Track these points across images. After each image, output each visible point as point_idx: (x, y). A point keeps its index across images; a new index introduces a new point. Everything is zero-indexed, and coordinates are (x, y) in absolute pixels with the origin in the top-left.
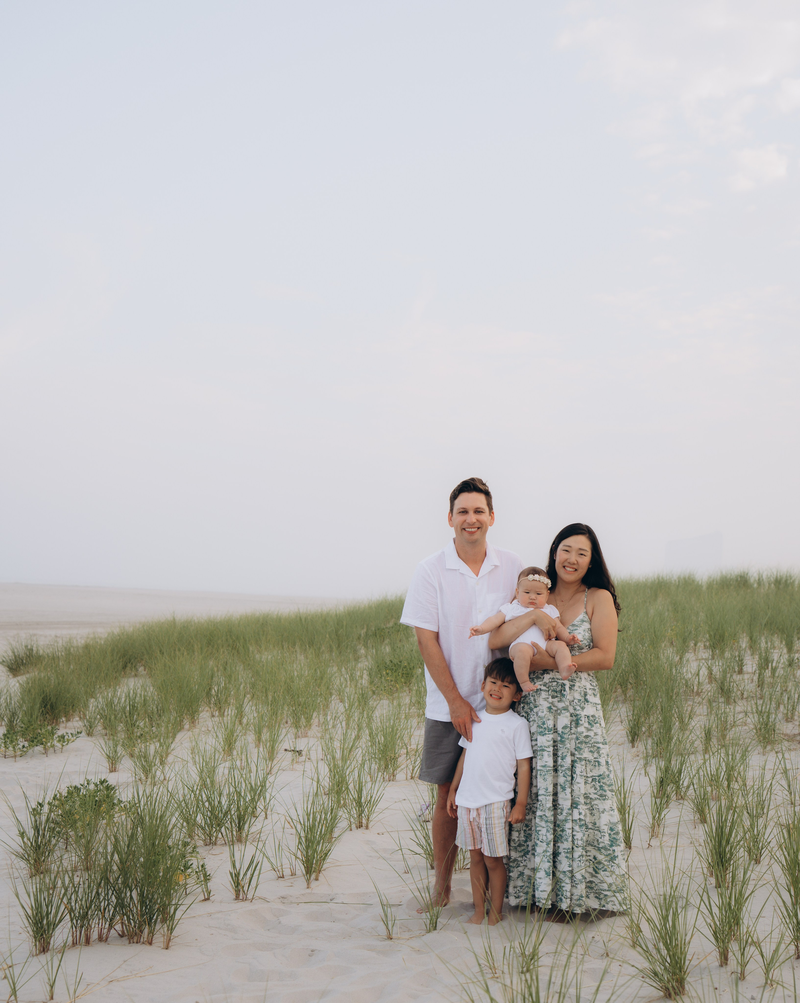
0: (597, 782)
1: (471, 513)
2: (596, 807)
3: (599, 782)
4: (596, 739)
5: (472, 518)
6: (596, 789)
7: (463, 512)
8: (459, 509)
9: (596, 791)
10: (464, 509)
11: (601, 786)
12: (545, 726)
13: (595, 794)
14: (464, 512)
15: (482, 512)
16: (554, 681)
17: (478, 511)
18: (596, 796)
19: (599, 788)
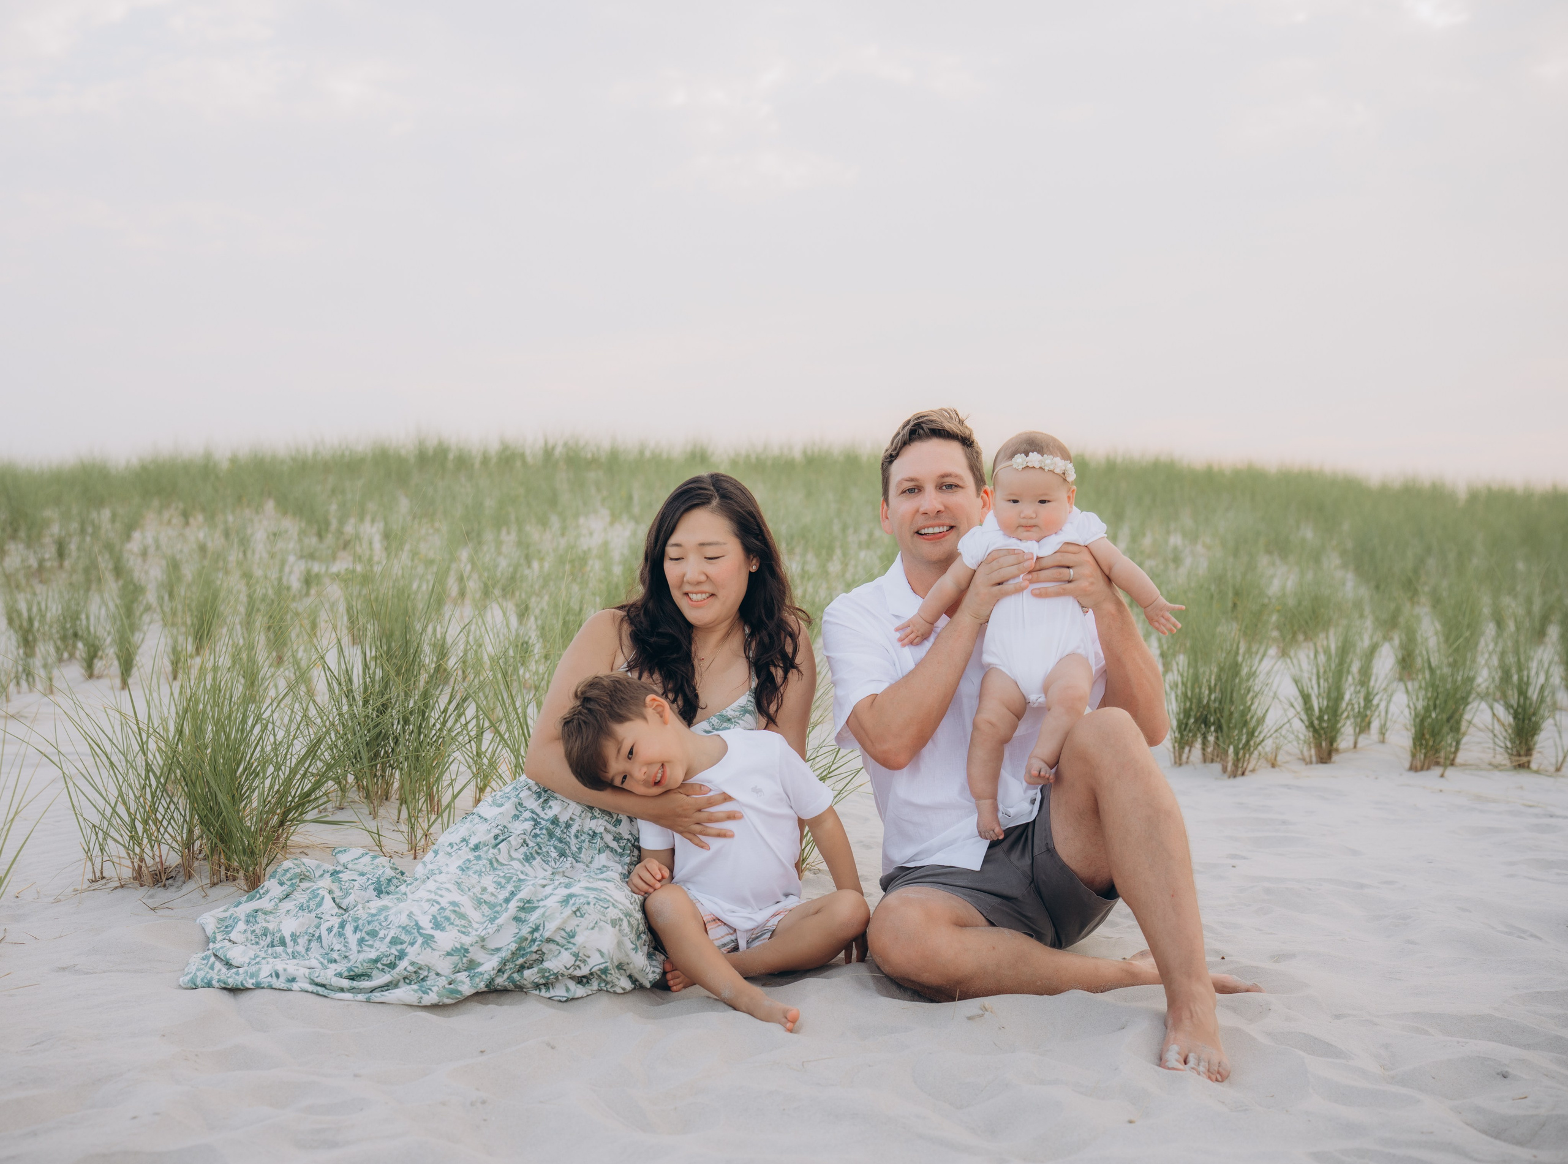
1: (930, 489)
5: (931, 500)
7: (911, 491)
8: (900, 483)
10: (912, 480)
14: (914, 489)
15: (957, 486)
17: (947, 485)
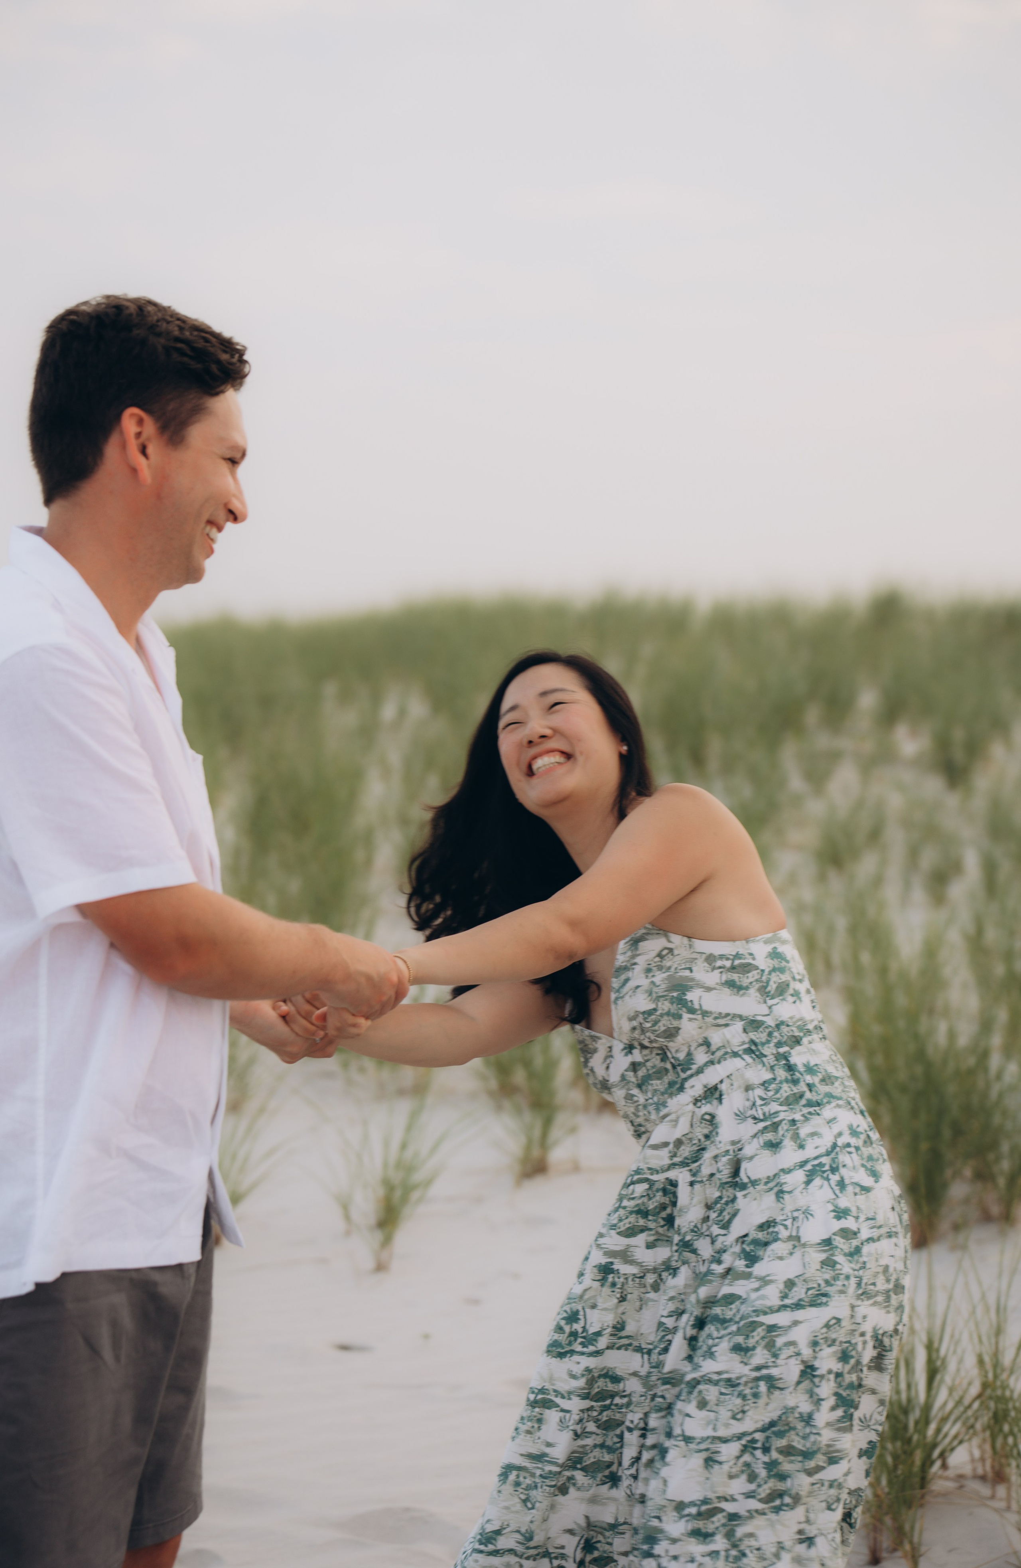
0: (758, 1453)
2: (753, 1543)
3: (766, 1450)
4: (763, 1297)
6: (752, 1477)
9: (753, 1487)
11: (771, 1466)
12: (577, 1327)
13: (749, 1495)
16: (640, 1181)
18: (754, 1504)
19: (763, 1473)
